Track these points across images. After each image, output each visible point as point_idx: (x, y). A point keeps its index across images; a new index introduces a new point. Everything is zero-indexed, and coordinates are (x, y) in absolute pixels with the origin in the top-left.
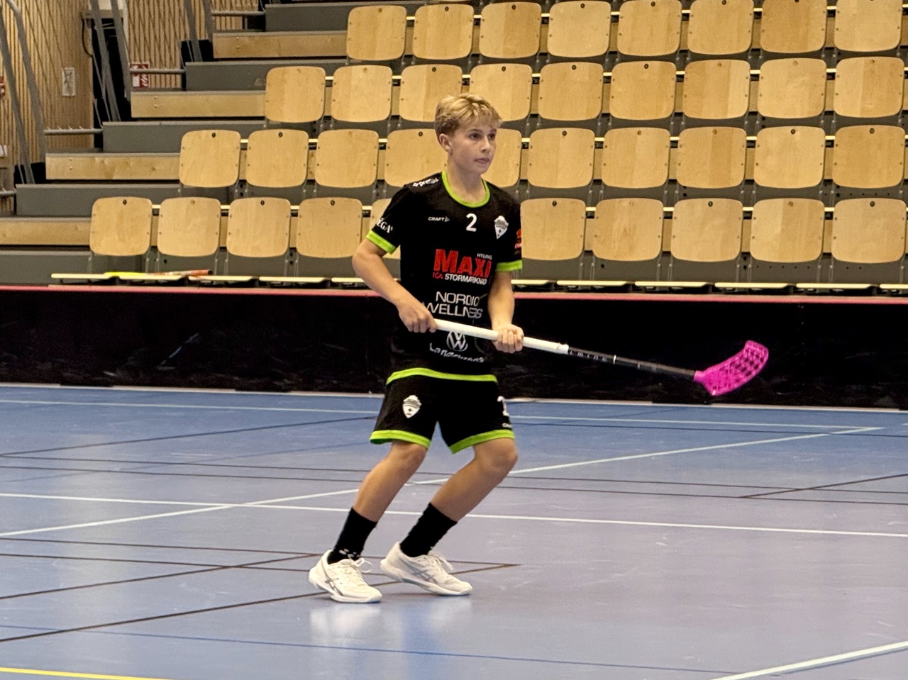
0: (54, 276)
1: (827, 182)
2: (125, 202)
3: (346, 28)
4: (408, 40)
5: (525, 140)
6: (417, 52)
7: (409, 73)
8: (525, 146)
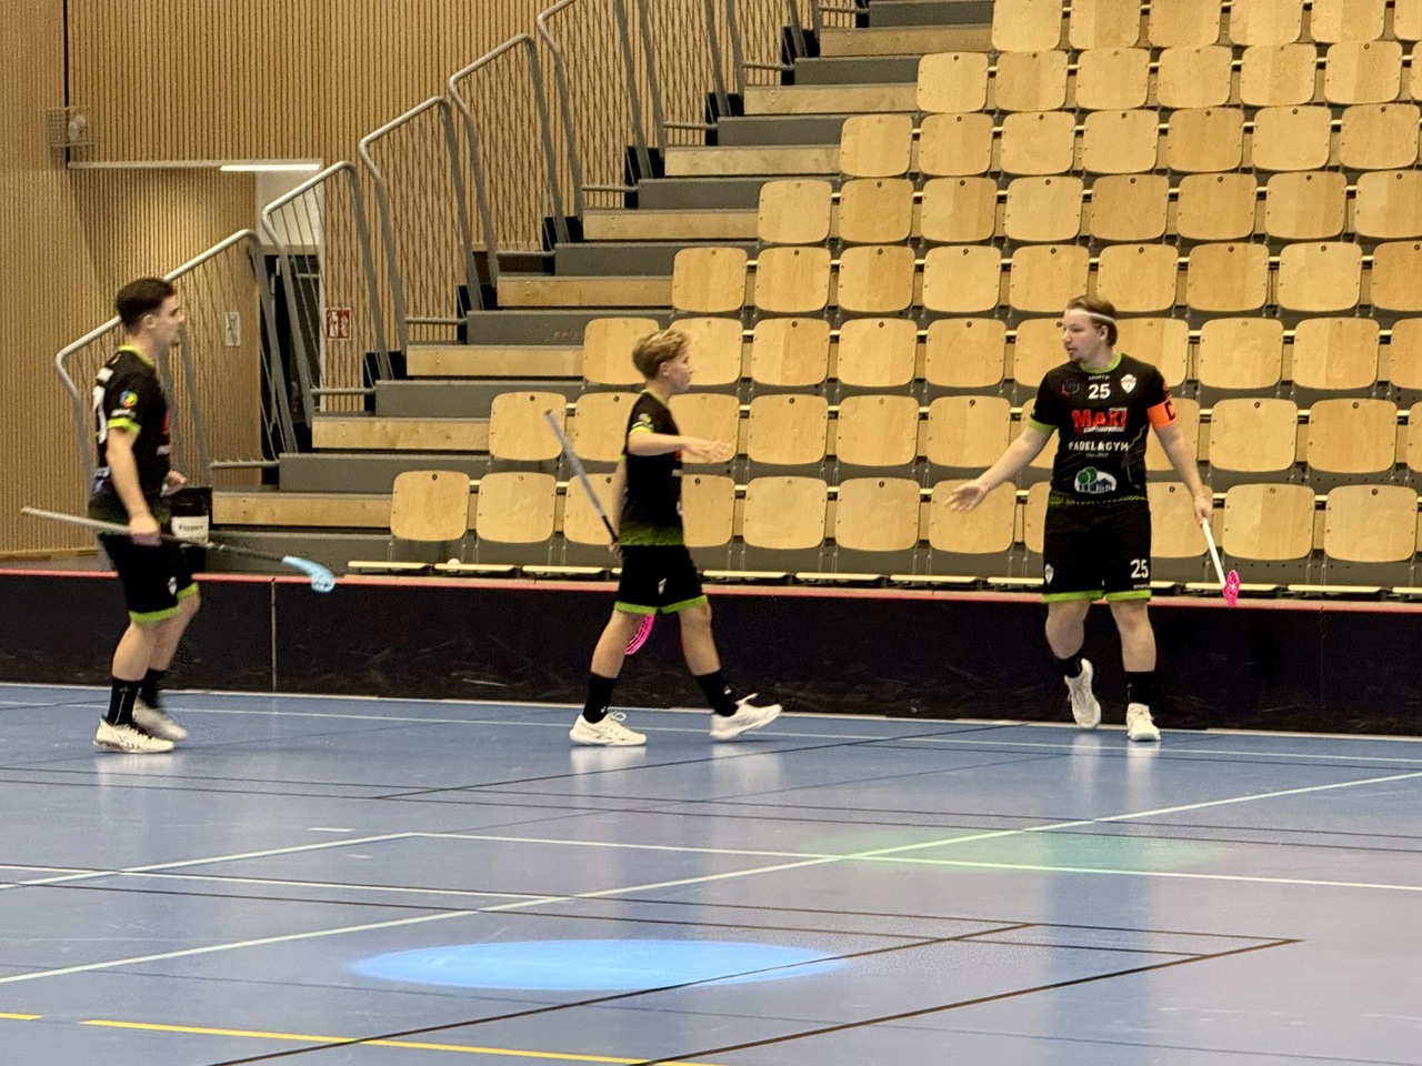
0: (352, 564)
1: (1301, 465)
2: (435, 477)
3: (671, 273)
4: (749, 290)
5: (924, 409)
6: (761, 303)
7: (762, 329)
8: (924, 416)
